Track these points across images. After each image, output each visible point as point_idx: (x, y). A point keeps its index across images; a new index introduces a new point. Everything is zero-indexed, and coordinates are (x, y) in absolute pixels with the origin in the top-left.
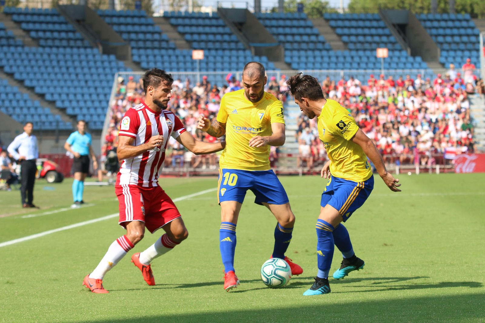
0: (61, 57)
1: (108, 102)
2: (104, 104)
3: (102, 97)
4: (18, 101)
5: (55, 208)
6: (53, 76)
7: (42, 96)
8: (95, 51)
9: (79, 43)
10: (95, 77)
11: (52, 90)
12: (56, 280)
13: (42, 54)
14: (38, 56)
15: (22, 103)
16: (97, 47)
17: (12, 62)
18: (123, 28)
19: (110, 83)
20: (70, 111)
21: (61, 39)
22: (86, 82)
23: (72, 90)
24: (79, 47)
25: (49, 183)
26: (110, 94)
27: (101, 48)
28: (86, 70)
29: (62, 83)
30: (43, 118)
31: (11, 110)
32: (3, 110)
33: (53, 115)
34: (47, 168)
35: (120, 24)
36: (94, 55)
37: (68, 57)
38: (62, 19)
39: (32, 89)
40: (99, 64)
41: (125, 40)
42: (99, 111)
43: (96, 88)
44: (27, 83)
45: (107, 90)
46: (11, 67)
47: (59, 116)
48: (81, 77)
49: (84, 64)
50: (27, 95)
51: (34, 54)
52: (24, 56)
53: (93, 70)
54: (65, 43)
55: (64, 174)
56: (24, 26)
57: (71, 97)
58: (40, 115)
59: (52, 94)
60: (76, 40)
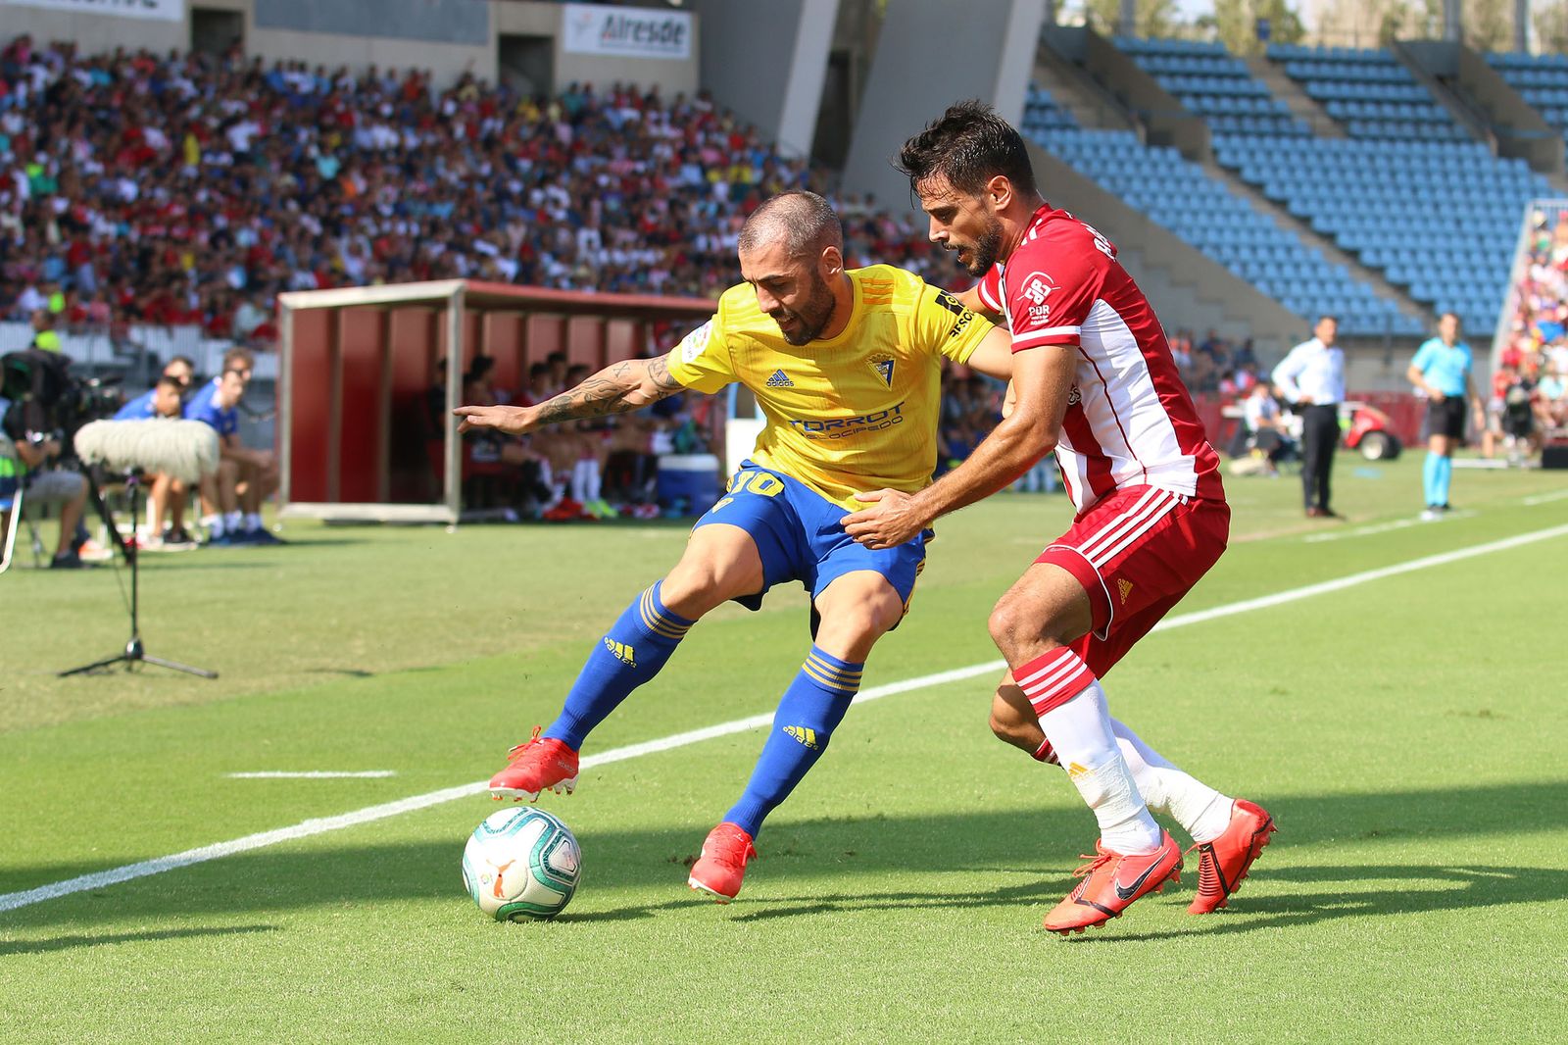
0: (1398, 163)
1: (1507, 270)
2: (1499, 276)
3: (1494, 259)
4: (1297, 266)
5: (1381, 519)
6: (1379, 209)
7: (1353, 254)
8: (1481, 149)
9: (1442, 131)
10: (1479, 212)
11: (1377, 241)
12: (1386, 688)
13: (1354, 156)
14: (1346, 161)
15: (1306, 272)
16: (1484, 139)
17: (1283, 174)
18: (1546, 97)
19: (1515, 227)
20: (1418, 292)
21: (1400, 122)
22: (1458, 222)
23: (1425, 242)
24: (1441, 141)
25: (1368, 460)
26: (1512, 251)
27: (1493, 143)
28: (1458, 195)
29: (1401, 225)
30: (1356, 307)
31: (1280, 287)
32: (1261, 287)
33: (1379, 300)
34: (1364, 425)
35: (1538, 88)
36: (1477, 160)
37: (1416, 163)
38: (1402, 73)
39: (1329, 237)
40: (1489, 181)
41: (1551, 125)
42: (1488, 292)
43: (1481, 238)
44: (1320, 224)
45: (1506, 244)
46: (1281, 185)
47: (1392, 304)
48: (1445, 210)
49: (1454, 179)
50: (1317, 251)
51: (1337, 156)
52: (1312, 160)
53: (1475, 196)
54: (1408, 130)
55: (1401, 438)
56: (1314, 88)
57: (1423, 258)
58: (1347, 301)
59: (1378, 252)
60: (1434, 123)
